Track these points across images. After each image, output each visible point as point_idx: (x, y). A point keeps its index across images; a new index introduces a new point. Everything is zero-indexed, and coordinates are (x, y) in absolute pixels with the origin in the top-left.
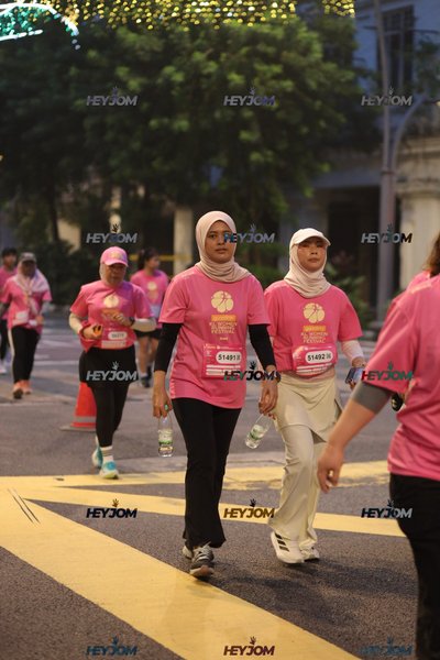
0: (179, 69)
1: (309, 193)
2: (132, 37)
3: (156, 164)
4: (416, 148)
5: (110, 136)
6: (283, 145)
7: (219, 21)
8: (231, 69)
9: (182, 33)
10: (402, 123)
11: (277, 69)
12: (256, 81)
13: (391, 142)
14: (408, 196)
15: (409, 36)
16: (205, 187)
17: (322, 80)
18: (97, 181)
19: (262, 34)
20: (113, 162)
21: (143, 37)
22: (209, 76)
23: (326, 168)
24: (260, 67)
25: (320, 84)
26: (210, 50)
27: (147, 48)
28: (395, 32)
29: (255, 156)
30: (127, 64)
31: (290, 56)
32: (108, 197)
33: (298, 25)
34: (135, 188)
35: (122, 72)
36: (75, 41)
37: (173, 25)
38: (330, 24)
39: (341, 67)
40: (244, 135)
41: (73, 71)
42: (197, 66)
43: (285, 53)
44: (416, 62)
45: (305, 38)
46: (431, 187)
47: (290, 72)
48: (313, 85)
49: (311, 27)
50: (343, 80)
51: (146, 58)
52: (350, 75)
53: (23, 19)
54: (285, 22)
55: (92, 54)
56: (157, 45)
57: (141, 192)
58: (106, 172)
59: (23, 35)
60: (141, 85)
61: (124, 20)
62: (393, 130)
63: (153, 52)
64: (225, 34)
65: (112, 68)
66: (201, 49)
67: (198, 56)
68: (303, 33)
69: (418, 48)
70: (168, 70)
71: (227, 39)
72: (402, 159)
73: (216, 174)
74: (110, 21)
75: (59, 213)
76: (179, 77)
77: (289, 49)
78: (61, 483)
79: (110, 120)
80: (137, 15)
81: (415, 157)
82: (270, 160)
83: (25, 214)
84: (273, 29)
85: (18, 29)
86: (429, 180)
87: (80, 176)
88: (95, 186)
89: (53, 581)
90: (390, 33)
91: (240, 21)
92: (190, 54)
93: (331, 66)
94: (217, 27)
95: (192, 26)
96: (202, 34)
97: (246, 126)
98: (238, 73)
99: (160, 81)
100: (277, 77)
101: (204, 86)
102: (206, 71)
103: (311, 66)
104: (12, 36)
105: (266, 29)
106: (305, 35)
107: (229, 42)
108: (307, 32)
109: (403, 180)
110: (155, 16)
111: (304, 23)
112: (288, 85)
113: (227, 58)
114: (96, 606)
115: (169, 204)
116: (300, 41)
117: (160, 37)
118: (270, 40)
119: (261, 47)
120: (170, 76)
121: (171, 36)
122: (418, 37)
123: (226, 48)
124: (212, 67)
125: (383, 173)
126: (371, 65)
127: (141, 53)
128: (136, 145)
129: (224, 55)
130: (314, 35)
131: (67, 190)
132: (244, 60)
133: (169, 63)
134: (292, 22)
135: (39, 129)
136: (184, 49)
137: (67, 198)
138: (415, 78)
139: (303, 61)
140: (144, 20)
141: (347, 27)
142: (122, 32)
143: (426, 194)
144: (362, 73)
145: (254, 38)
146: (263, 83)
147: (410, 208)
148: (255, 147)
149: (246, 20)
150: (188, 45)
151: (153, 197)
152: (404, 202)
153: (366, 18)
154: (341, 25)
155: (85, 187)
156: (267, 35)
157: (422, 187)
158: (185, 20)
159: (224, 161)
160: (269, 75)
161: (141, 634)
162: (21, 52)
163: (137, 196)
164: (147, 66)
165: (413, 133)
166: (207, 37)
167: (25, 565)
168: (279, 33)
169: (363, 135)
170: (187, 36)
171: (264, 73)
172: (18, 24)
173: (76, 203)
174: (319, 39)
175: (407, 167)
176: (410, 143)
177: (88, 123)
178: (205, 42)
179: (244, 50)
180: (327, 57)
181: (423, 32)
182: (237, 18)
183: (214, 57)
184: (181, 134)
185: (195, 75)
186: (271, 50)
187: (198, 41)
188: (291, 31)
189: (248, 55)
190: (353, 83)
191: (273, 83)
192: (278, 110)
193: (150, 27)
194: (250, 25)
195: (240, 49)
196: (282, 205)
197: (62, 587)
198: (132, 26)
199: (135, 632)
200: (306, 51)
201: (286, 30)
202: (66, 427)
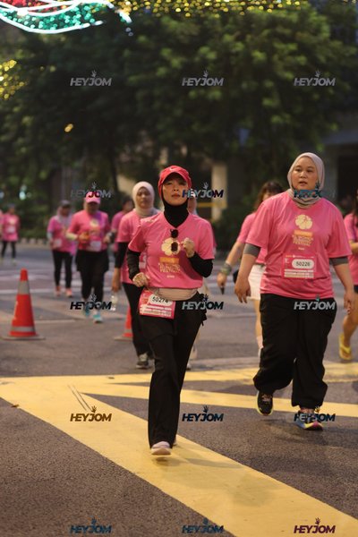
0: (212, 49)
1: (320, 147)
2: (174, 24)
3: (195, 127)
5: (157, 105)
6: (298, 109)
7: (244, 8)
8: (255, 48)
9: (214, 20)
11: (293, 47)
12: (276, 58)
16: (235, 145)
17: (330, 55)
18: (149, 143)
19: (280, 18)
20: (160, 127)
21: (183, 24)
22: (237, 54)
23: (334, 127)
24: (279, 46)
25: (328, 59)
26: (238, 33)
27: (186, 32)
29: (276, 119)
30: (170, 46)
31: (304, 36)
32: (157, 156)
33: (309, 10)
34: (179, 148)
35: (166, 52)
36: (128, 29)
37: (207, 14)
38: (336, 9)
39: (345, 44)
40: (267, 102)
41: (127, 53)
42: (226, 46)
43: (299, 34)
45: (315, 21)
47: (304, 49)
48: (322, 59)
49: (320, 12)
50: (347, 55)
51: (186, 41)
52: (353, 50)
53: (87, 12)
54: (299, 8)
55: (142, 39)
56: (194, 29)
57: (184, 151)
58: (154, 136)
59: (87, 25)
60: (182, 63)
61: (167, 10)
63: (191, 36)
64: (249, 19)
65: (158, 49)
66: (230, 32)
67: (228, 38)
68: (314, 17)
70: (204, 50)
71: (251, 23)
73: (244, 135)
74: (155, 10)
75: (118, 170)
76: (212, 56)
77: (302, 30)
78: (112, 381)
79: (157, 92)
80: (177, 5)
82: (288, 122)
83: (91, 172)
84: (289, 14)
85: (82, 21)
87: (134, 140)
88: (148, 148)
89: (99, 455)
91: (261, 8)
92: (221, 36)
93: (337, 44)
94: (242, 14)
95: (222, 13)
96: (231, 20)
97: (268, 94)
98: (261, 51)
99: (197, 59)
100: (293, 54)
101: (233, 63)
102: (234, 50)
103: (320, 43)
104: (78, 26)
105: (283, 14)
106: (315, 18)
107: (253, 26)
108: (317, 15)
110: (192, 5)
111: (315, 9)
112: (302, 59)
113: (252, 39)
114: (133, 475)
115: (208, 161)
116: (311, 24)
117: (196, 24)
118: (286, 23)
119: (280, 29)
120: (205, 55)
121: (206, 22)
123: (250, 30)
124: (239, 47)
127: (181, 37)
128: (178, 112)
129: (249, 37)
130: (323, 18)
131: (125, 151)
132: (266, 41)
133: (204, 44)
134: (304, 8)
135: (100, 102)
136: (216, 32)
137: (124, 158)
139: (314, 40)
140: (182, 9)
141: (350, 11)
142: (166, 20)
145: (273, 22)
146: (281, 59)
148: (275, 111)
149: (266, 8)
150: (219, 29)
151: (194, 155)
154: (345, 9)
155: (139, 149)
156: (284, 19)
158: (216, 8)
159: (249, 123)
160: (286, 52)
161: (168, 496)
162: (85, 39)
163: (181, 154)
164: (187, 47)
166: (235, 22)
167: (77, 443)
168: (294, 17)
170: (218, 22)
171: (283, 50)
172: (83, 16)
173: (132, 162)
174: (328, 22)
177: (140, 95)
178: (233, 27)
179: (266, 32)
180: (333, 36)
182: (258, 6)
183: (240, 38)
184: (215, 101)
185: (225, 54)
186: (287, 32)
187: (228, 26)
188: (303, 15)
189: (269, 36)
190: (355, 57)
191: (290, 59)
193: (188, 15)
194: (269, 11)
195: (262, 31)
197: (106, 461)
198: (173, 14)
199: (164, 494)
200: (317, 31)
201: (299, 15)
202: (119, 337)
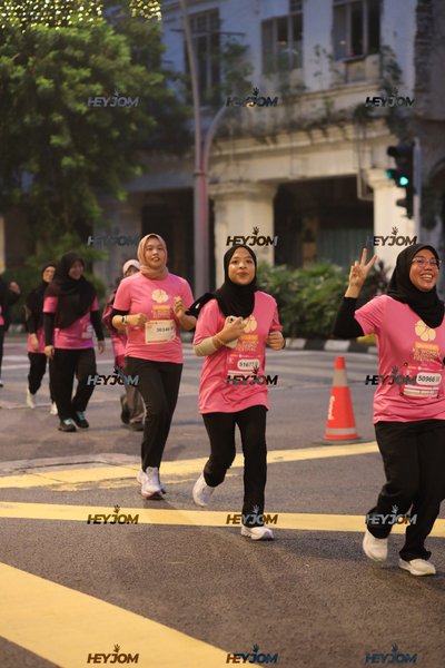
1: (122, 197)
4: (227, 150)
6: (95, 149)
7: (25, 26)
8: (39, 73)
10: (213, 125)
11: (86, 73)
12: (65, 85)
13: (203, 144)
14: (221, 197)
15: (216, 38)
16: (17, 193)
17: (132, 83)
19: (69, 37)
22: (17, 80)
23: (138, 171)
24: (68, 71)
25: (129, 88)
26: (17, 55)
28: (202, 35)
29: (67, 161)
31: (99, 60)
33: (105, 29)
38: (136, 27)
39: (149, 70)
40: (55, 140)
42: (4, 70)
43: (93, 57)
44: (223, 64)
45: (112, 41)
46: (243, 188)
47: (99, 75)
48: (122, 88)
49: (118, 31)
50: (152, 83)
52: (159, 78)
54: (92, 26)
62: (204, 132)
64: (31, 38)
66: (8, 54)
67: (6, 61)
68: (111, 37)
69: (226, 50)
71: (34, 43)
72: (214, 161)
73: (27, 180)
77: (97, 53)
81: (226, 158)
82: (82, 164)
84: (80, 33)
86: (241, 181)
90: (196, 36)
91: (47, 25)
93: (139, 69)
94: (24, 31)
96: (8, 38)
97: (56, 130)
98: (47, 77)
100: (85, 81)
101: (12, 91)
102: (13, 76)
103: (119, 69)
105: (73, 33)
106: (113, 38)
107: (36, 46)
108: (114, 34)
109: (215, 182)
111: (111, 26)
112: (98, 88)
113: (35, 62)
116: (108, 44)
118: (77, 44)
119: (69, 51)
122: (224, 40)
123: (33, 52)
124: (20, 71)
125: (196, 175)
126: (179, 67)
129: (31, 60)
130: (122, 38)
132: (52, 64)
134: (98, 25)
138: (223, 79)
139: (112, 65)
141: (154, 30)
143: (238, 195)
144: (170, 76)
145: (61, 42)
146: (71, 87)
147: (223, 209)
148: (66, 152)
149: (52, 24)
152: (217, 203)
153: (173, 20)
154: (148, 28)
156: (75, 37)
157: (234, 188)
159: (34, 166)
160: (77, 79)
165: (223, 135)
166: (14, 41)
168: (86, 36)
169: (174, 139)
171: (73, 77)
174: (127, 42)
175: (219, 169)
176: (220, 144)
178: (11, 47)
179: (52, 54)
180: (135, 60)
181: (229, 34)
183: (21, 62)
185: (2, 80)
186: (78, 54)
187: (5, 46)
188: (98, 34)
189: (56, 59)
190: (162, 85)
191: (82, 87)
192: (88, 113)
194: (57, 29)
195: (47, 53)
196: (96, 209)
200: (114, 55)
201: (93, 33)
